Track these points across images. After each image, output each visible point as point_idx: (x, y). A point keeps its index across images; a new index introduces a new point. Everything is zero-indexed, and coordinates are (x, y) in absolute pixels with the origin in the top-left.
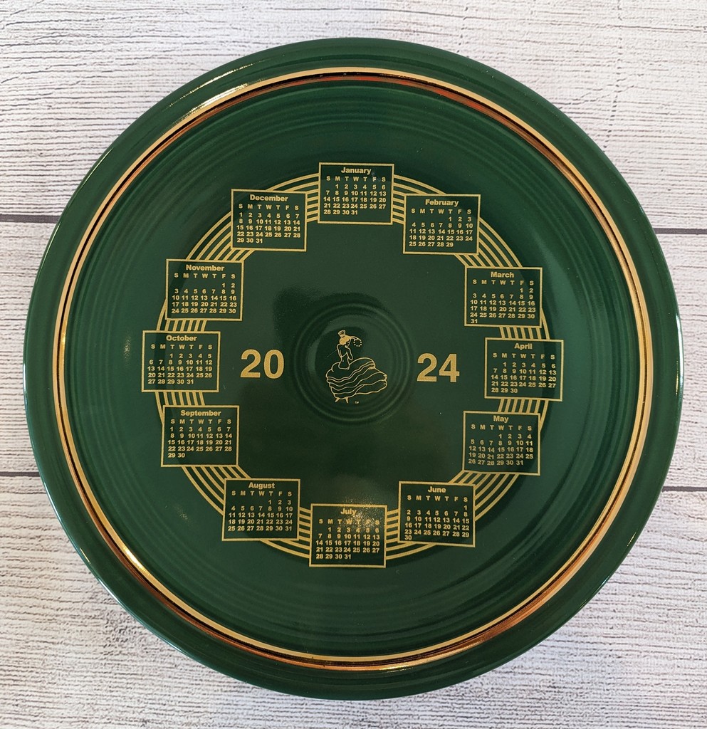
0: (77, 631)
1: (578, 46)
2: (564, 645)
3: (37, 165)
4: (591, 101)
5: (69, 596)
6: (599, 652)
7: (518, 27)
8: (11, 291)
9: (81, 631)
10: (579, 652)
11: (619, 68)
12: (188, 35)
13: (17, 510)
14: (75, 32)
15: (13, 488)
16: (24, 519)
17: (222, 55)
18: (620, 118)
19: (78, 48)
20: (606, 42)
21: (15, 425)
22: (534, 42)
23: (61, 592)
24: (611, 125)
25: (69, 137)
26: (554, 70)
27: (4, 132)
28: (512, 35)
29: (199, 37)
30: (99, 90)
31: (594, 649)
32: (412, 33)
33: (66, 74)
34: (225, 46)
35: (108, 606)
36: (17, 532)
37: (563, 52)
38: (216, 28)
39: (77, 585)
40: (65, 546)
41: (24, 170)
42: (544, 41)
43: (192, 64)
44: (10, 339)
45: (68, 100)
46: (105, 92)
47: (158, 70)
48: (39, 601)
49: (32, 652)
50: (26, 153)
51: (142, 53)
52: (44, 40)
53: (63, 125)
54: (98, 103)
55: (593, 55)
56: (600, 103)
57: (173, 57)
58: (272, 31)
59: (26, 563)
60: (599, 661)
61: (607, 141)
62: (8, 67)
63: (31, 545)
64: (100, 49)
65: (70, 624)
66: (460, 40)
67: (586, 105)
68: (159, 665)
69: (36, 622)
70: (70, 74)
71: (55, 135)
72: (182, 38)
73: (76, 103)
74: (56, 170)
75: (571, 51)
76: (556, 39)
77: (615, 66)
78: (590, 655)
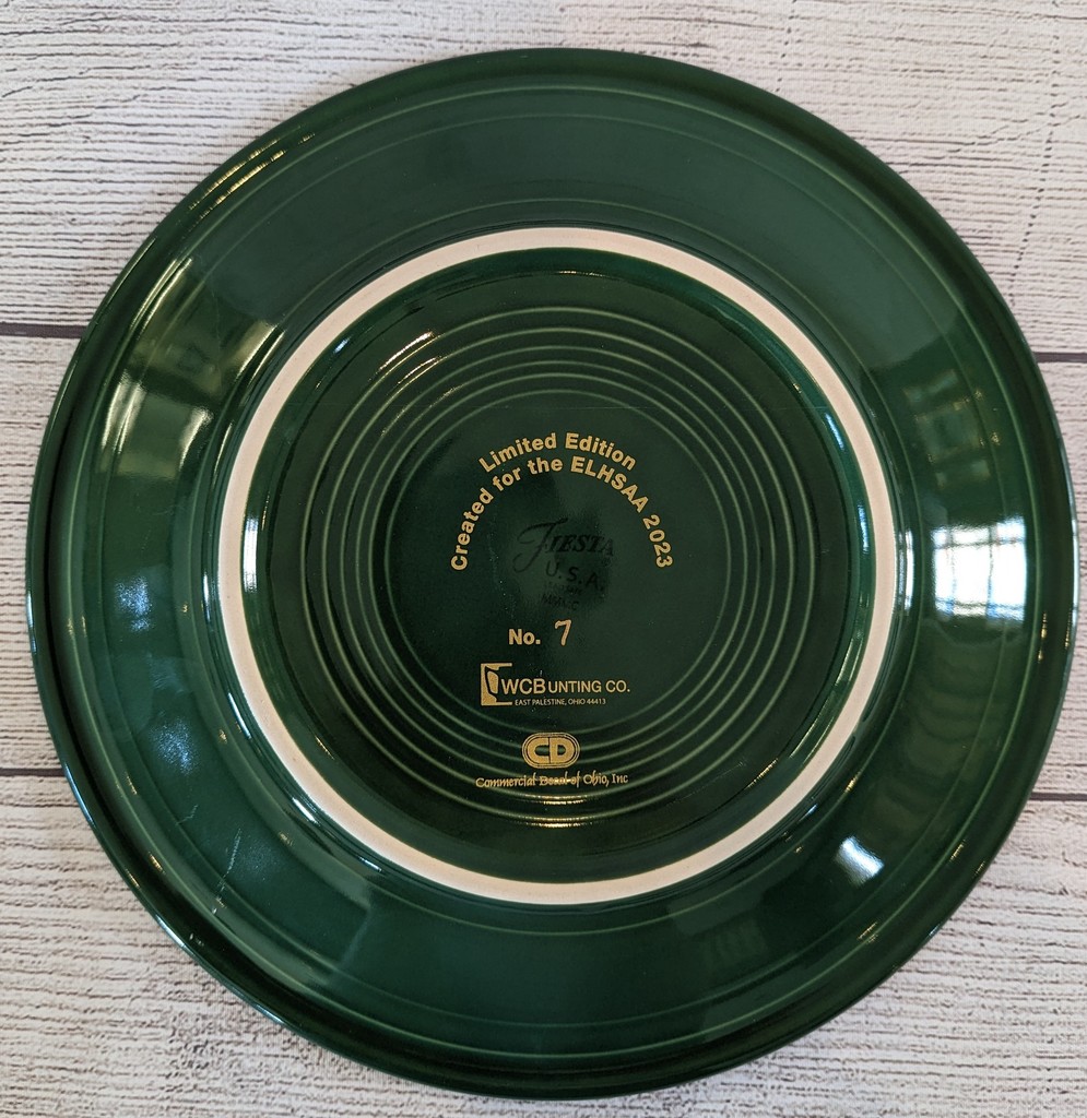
0: (120, 1049)
1: (985, 48)
2: (970, 1072)
3: (67, 240)
4: (1010, 139)
5: (106, 988)
6: (1030, 1084)
7: (885, 17)
8: (17, 453)
9: (127, 1049)
10: (996, 1084)
11: (1055, 85)
12: (325, 20)
13: (15, 836)
14: (131, 13)
15: (10, 796)
16: (30, 852)
17: (385, 60)
18: (1059, 168)
19: (137, 39)
20: (1031, 42)
21: (17, 686)
22: (912, 40)
23: (93, 979)
24: (1043, 180)
25: (122, 193)
26: (945, 87)
27: (7, 181)
28: (873, 29)
29: (346, 25)
30: (172, 112)
31: (1022, 1079)
32: (706, 24)
33: (115, 82)
34: (391, 45)
35: (175, 1004)
36: (16, 874)
37: (961, 58)
38: (374, 12)
39: (121, 966)
40: (101, 898)
41: (44, 247)
42: (929, 39)
43: (334, 73)
44: (10, 536)
45: (119, 128)
46: (184, 117)
47: (275, 82)
48: (53, 996)
49: (38, 1086)
50: (46, 218)
51: (247, 50)
52: (77, 26)
53: (112, 172)
54: (174, 135)
55: (1012, 64)
56: (1023, 143)
57: (301, 60)
58: (470, 19)
59: (31, 930)
60: (1030, 1099)
61: (1036, 207)
62: (15, 70)
63: (40, 898)
64: (175, 41)
65: (107, 1036)
66: (786, 37)
67: (1001, 146)
68: (263, 1108)
69: (47, 1034)
70: (123, 82)
71: (97, 187)
72: (315, 27)
73: (134, 133)
74: (101, 249)
75: (974, 55)
76: (949, 36)
77: (1047, 83)
78: (1015, 1090)
